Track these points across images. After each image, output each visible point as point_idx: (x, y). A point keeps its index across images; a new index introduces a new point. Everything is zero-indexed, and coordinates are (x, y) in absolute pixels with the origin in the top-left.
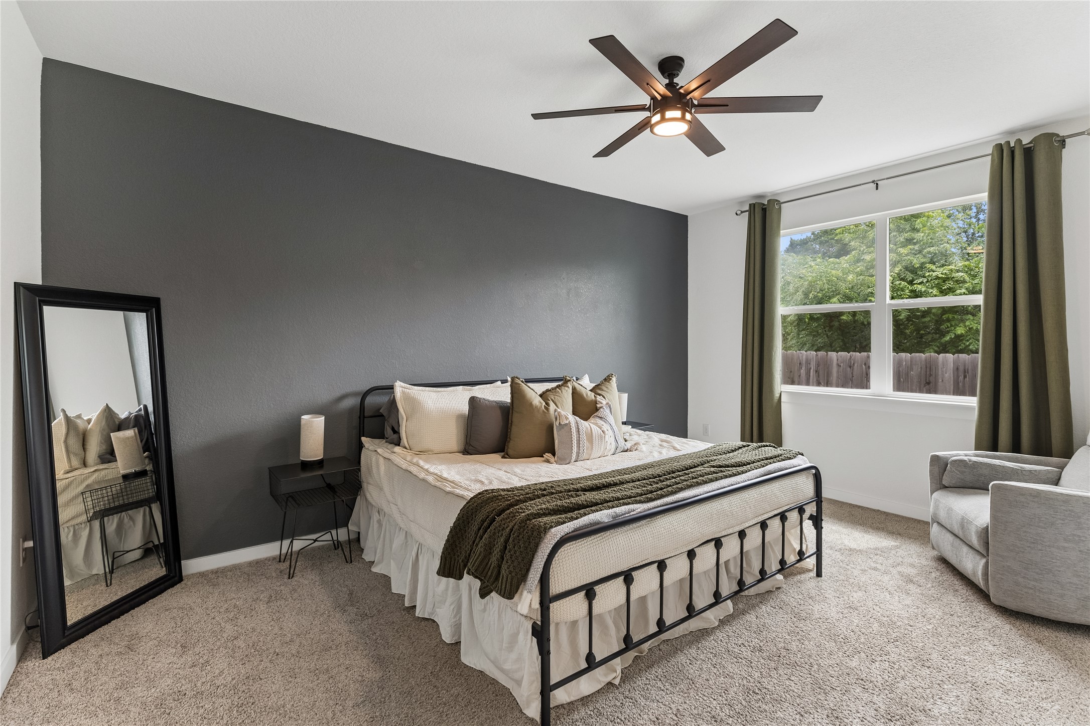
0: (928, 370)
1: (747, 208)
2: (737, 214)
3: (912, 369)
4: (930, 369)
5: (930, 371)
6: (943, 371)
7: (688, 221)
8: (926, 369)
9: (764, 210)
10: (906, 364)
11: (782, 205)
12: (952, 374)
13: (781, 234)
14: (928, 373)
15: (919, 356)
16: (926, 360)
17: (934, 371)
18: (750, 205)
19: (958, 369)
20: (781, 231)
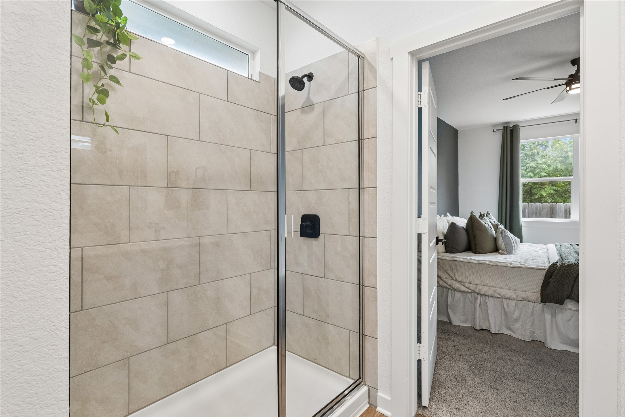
0: (551, 211)
1: (502, 128)
2: (494, 131)
3: (543, 211)
4: (552, 210)
5: (552, 211)
6: (559, 212)
7: (458, 133)
8: (550, 211)
9: (512, 131)
10: (539, 209)
11: (520, 128)
12: (563, 212)
13: (521, 142)
14: (551, 213)
15: (546, 204)
16: (550, 206)
17: (554, 211)
18: (504, 127)
19: (566, 210)
20: (521, 141)
